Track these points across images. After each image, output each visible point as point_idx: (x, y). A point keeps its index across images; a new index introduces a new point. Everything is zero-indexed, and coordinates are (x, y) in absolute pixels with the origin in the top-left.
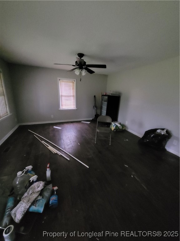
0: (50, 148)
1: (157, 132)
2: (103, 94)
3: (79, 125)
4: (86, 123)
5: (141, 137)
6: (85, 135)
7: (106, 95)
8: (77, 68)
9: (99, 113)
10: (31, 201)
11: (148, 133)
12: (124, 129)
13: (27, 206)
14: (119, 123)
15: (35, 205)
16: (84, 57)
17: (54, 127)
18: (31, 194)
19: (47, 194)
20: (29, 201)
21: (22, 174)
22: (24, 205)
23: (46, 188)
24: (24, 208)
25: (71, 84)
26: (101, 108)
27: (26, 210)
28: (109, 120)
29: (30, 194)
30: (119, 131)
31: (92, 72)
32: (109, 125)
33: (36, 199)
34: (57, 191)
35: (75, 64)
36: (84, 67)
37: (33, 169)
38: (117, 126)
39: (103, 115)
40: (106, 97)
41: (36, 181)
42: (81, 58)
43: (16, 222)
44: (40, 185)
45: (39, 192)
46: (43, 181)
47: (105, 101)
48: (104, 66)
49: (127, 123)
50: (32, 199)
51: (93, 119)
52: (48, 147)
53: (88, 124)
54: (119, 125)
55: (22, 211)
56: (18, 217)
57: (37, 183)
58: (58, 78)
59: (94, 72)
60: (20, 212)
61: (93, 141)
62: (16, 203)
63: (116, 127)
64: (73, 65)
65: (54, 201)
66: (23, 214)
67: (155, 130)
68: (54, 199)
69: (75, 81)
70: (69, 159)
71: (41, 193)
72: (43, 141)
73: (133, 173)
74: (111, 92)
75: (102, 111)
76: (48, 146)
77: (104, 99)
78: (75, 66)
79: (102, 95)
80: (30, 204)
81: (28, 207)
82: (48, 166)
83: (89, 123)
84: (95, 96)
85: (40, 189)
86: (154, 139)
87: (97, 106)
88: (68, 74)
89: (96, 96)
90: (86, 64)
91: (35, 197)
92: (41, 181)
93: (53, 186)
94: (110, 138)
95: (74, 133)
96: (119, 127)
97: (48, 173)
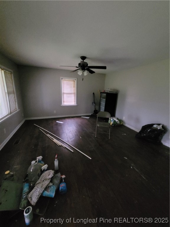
0: (55, 140)
1: (154, 127)
3: (79, 120)
4: (86, 118)
5: (138, 132)
6: (86, 129)
8: (80, 69)
9: (97, 109)
10: (44, 186)
11: (145, 128)
12: (121, 124)
14: (117, 118)
15: (47, 190)
16: (86, 59)
17: (57, 122)
18: (43, 181)
19: (56, 181)
20: (42, 186)
21: (35, 163)
22: (38, 190)
23: (55, 176)
24: (39, 193)
25: (72, 82)
26: (100, 104)
27: (40, 194)
28: (108, 115)
29: (42, 181)
30: (117, 126)
31: (92, 72)
32: (107, 120)
33: (48, 185)
34: (64, 179)
35: (78, 66)
36: (86, 68)
37: (43, 160)
38: (115, 121)
39: (101, 111)
40: (105, 94)
41: (46, 170)
42: (83, 61)
43: (32, 204)
44: (50, 174)
45: (50, 180)
46: (53, 170)
47: (103, 98)
48: (104, 68)
49: (124, 119)
50: (45, 185)
51: (92, 115)
52: (53, 140)
54: (117, 120)
55: (37, 195)
56: (34, 200)
57: (48, 171)
58: (61, 78)
59: (94, 72)
60: (35, 196)
61: (93, 135)
62: (31, 188)
63: (114, 122)
64: (76, 67)
65: (63, 188)
66: (38, 198)
67: (151, 125)
68: (63, 186)
69: (75, 80)
70: (73, 151)
71: (52, 180)
72: (48, 135)
73: (133, 165)
74: (109, 90)
77: (102, 96)
78: (78, 67)
79: (101, 93)
80: (43, 189)
81: (42, 192)
82: (56, 156)
83: (88, 118)
84: (94, 93)
85: (50, 176)
86: (150, 133)
87: (96, 103)
88: (71, 74)
90: (88, 65)
91: (47, 184)
92: (51, 170)
93: (62, 175)
94: (109, 132)
95: (76, 127)
96: (117, 122)
97: (56, 163)
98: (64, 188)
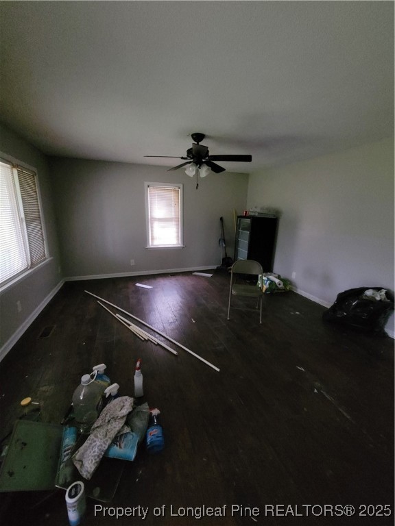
0: (134, 328)
1: (366, 296)
2: (239, 215)
3: (189, 281)
4: (204, 277)
5: (329, 307)
6: (204, 301)
7: (246, 217)
8: (190, 163)
9: (231, 254)
10: (112, 434)
11: (345, 297)
12: (288, 288)
13: (104, 445)
14: (276, 275)
15: (118, 444)
16: (204, 140)
17: (138, 284)
18: (109, 421)
19: (139, 423)
20: (106, 435)
21: (89, 381)
22: (98, 443)
23: (136, 410)
24: (100, 450)
25: (172, 194)
26: (236, 243)
27: (103, 453)
28: (256, 268)
29: (107, 421)
30: (277, 293)
31: (218, 170)
32: (253, 279)
33: (119, 432)
34: (158, 417)
35: (185, 156)
36: (204, 160)
37: (107, 372)
38: (272, 283)
39: (240, 258)
40: (248, 221)
41: (116, 397)
42: (198, 144)
43: (84, 476)
44: (123, 406)
45: (125, 419)
46: (130, 396)
47: (243, 229)
48: (247, 158)
49: (294, 276)
50: (113, 432)
51: (217, 267)
52: (130, 328)
53: (208, 277)
54: (277, 281)
55: (95, 456)
56: (88, 467)
57: (119, 399)
58: (146, 184)
59: (224, 170)
60: (91, 457)
61: (222, 314)
62: (81, 439)
63: (270, 284)
64: (182, 158)
65: (155, 439)
66: (97, 462)
67: (361, 291)
68: (155, 433)
69: (179, 188)
70: (175, 353)
71: (128, 420)
72: (117, 315)
73: (318, 384)
74: (258, 210)
75: (238, 250)
76: (129, 325)
77: (241, 224)
78: (186, 159)
79: (238, 217)
80: (110, 441)
81: (107, 447)
82: (138, 364)
83: (210, 275)
84: (221, 219)
85: (125, 411)
86: (358, 310)
87: (228, 240)
88: (169, 174)
89: (224, 219)
90: (210, 154)
91: (117, 429)
92: (127, 397)
93: (152, 408)
94: (259, 309)
96: (278, 285)
97: (138, 380)
98: (158, 439)
